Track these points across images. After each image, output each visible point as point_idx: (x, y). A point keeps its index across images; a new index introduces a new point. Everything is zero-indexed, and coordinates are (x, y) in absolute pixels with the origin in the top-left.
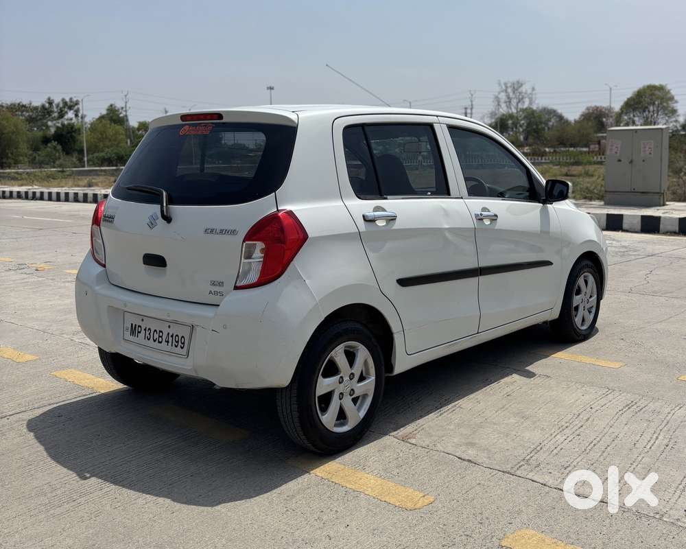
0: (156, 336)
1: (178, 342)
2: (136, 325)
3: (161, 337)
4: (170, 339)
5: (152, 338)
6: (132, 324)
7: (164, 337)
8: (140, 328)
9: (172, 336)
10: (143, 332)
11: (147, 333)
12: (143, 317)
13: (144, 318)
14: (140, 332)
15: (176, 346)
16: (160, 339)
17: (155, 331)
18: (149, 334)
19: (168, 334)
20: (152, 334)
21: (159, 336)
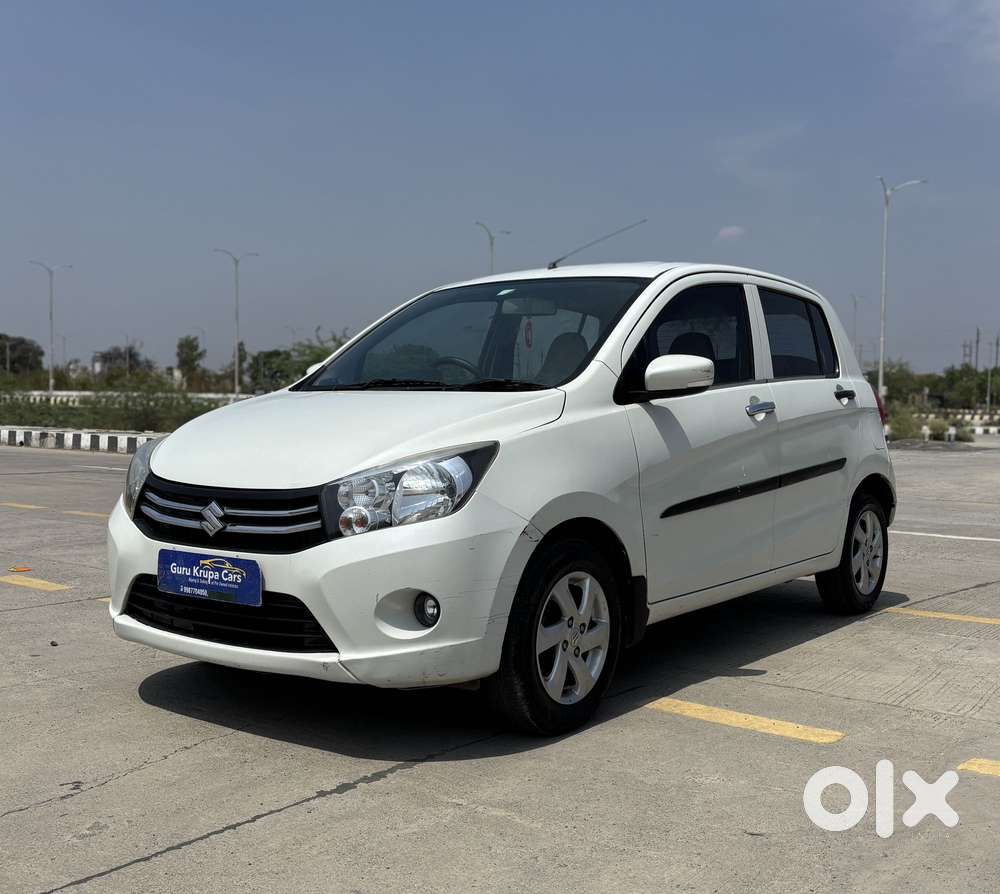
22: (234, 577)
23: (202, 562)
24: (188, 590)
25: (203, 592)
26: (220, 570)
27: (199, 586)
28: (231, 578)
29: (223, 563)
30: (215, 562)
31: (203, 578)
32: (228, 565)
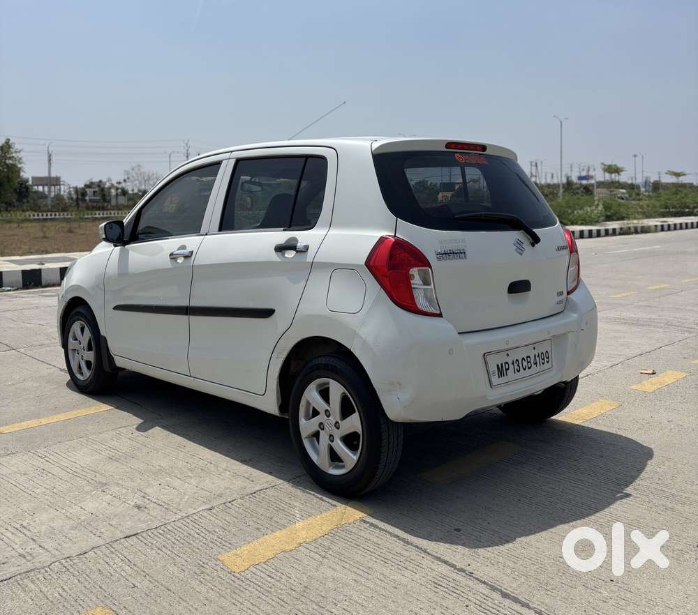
0: (525, 363)
1: (543, 359)
2: (502, 364)
3: (530, 362)
4: (537, 359)
5: (521, 368)
6: (498, 365)
7: (532, 362)
8: (507, 365)
9: (538, 356)
10: (511, 366)
11: (516, 365)
12: (506, 352)
13: (508, 352)
14: (508, 369)
15: (543, 364)
16: (529, 364)
17: (523, 359)
18: (518, 365)
19: (535, 356)
20: (520, 365)
21: (528, 362)
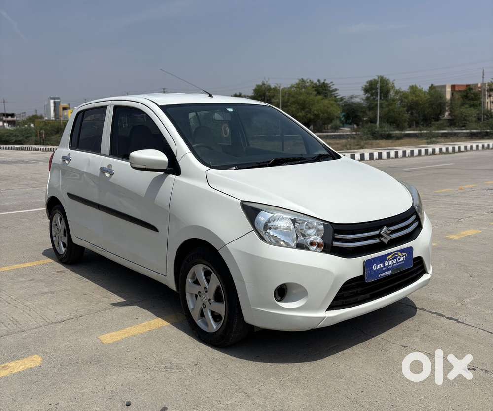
22: (402, 258)
23: (388, 257)
24: (382, 275)
25: (390, 272)
26: (396, 258)
27: (388, 270)
28: (402, 259)
29: (397, 254)
30: (393, 255)
31: (389, 265)
32: (400, 254)
